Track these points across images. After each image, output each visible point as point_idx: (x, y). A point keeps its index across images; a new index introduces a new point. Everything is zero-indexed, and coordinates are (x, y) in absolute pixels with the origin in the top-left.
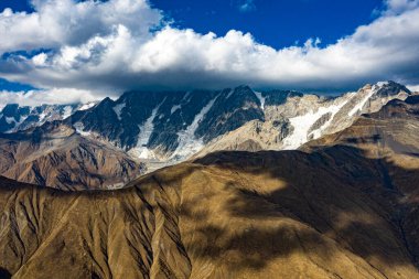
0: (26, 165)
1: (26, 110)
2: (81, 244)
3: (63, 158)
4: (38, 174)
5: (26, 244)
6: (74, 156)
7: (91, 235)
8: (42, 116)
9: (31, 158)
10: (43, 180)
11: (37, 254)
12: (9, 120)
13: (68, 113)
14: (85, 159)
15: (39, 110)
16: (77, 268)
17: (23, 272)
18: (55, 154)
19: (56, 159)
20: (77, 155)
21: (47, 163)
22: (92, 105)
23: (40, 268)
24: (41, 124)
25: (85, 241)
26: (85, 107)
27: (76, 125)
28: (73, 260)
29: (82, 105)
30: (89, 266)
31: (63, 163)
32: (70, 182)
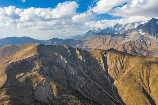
0: (120, 45)
1: (121, 26)
2: (139, 76)
3: (134, 43)
4: (124, 48)
5: (119, 71)
6: (138, 42)
7: (143, 73)
8: (127, 28)
9: (122, 43)
10: (126, 51)
11: (123, 76)
12: (116, 29)
13: (136, 26)
14: (142, 44)
15: (126, 25)
16: (136, 84)
17: (118, 81)
18: (131, 41)
19: (131, 43)
20: (139, 41)
21: (128, 44)
22: (146, 22)
23: (123, 80)
24: (126, 30)
25: (140, 75)
26: (143, 23)
27: (139, 30)
28: (135, 81)
29: (142, 22)
30: (141, 85)
31: (133, 45)
32: (136, 52)
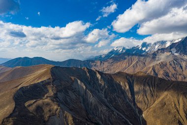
0: (150, 68)
1: (150, 44)
2: (173, 105)
3: (166, 65)
4: (154, 71)
5: (149, 100)
6: (171, 65)
7: (179, 102)
8: (157, 47)
9: (152, 65)
10: (157, 75)
11: (154, 105)
12: (144, 49)
13: (168, 44)
14: (177, 66)
15: (155, 44)
16: (171, 116)
17: (148, 112)
18: (162, 63)
19: (163, 65)
20: (172, 63)
21: (159, 67)
22: (180, 40)
23: (154, 111)
24: (156, 50)
25: (175, 105)
26: (177, 41)
27: (172, 50)
28: (169, 112)
29: (175, 40)
30: (177, 117)
31: (166, 67)
32: (169, 76)
